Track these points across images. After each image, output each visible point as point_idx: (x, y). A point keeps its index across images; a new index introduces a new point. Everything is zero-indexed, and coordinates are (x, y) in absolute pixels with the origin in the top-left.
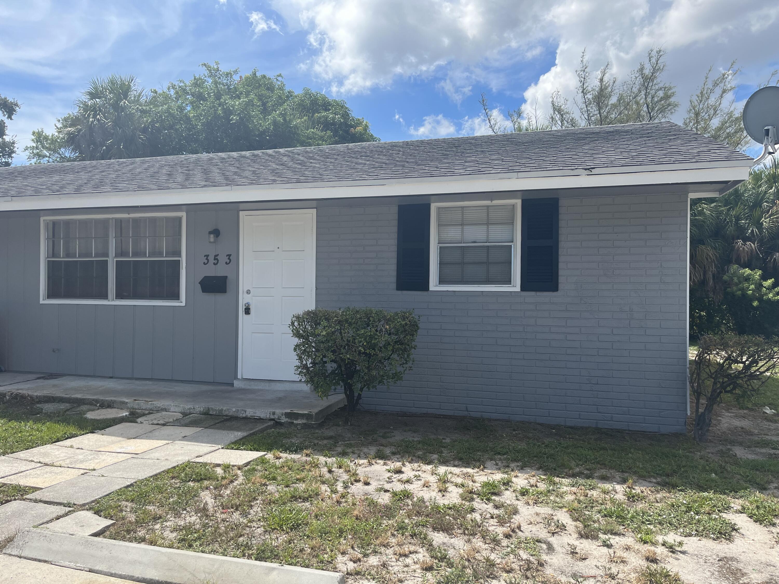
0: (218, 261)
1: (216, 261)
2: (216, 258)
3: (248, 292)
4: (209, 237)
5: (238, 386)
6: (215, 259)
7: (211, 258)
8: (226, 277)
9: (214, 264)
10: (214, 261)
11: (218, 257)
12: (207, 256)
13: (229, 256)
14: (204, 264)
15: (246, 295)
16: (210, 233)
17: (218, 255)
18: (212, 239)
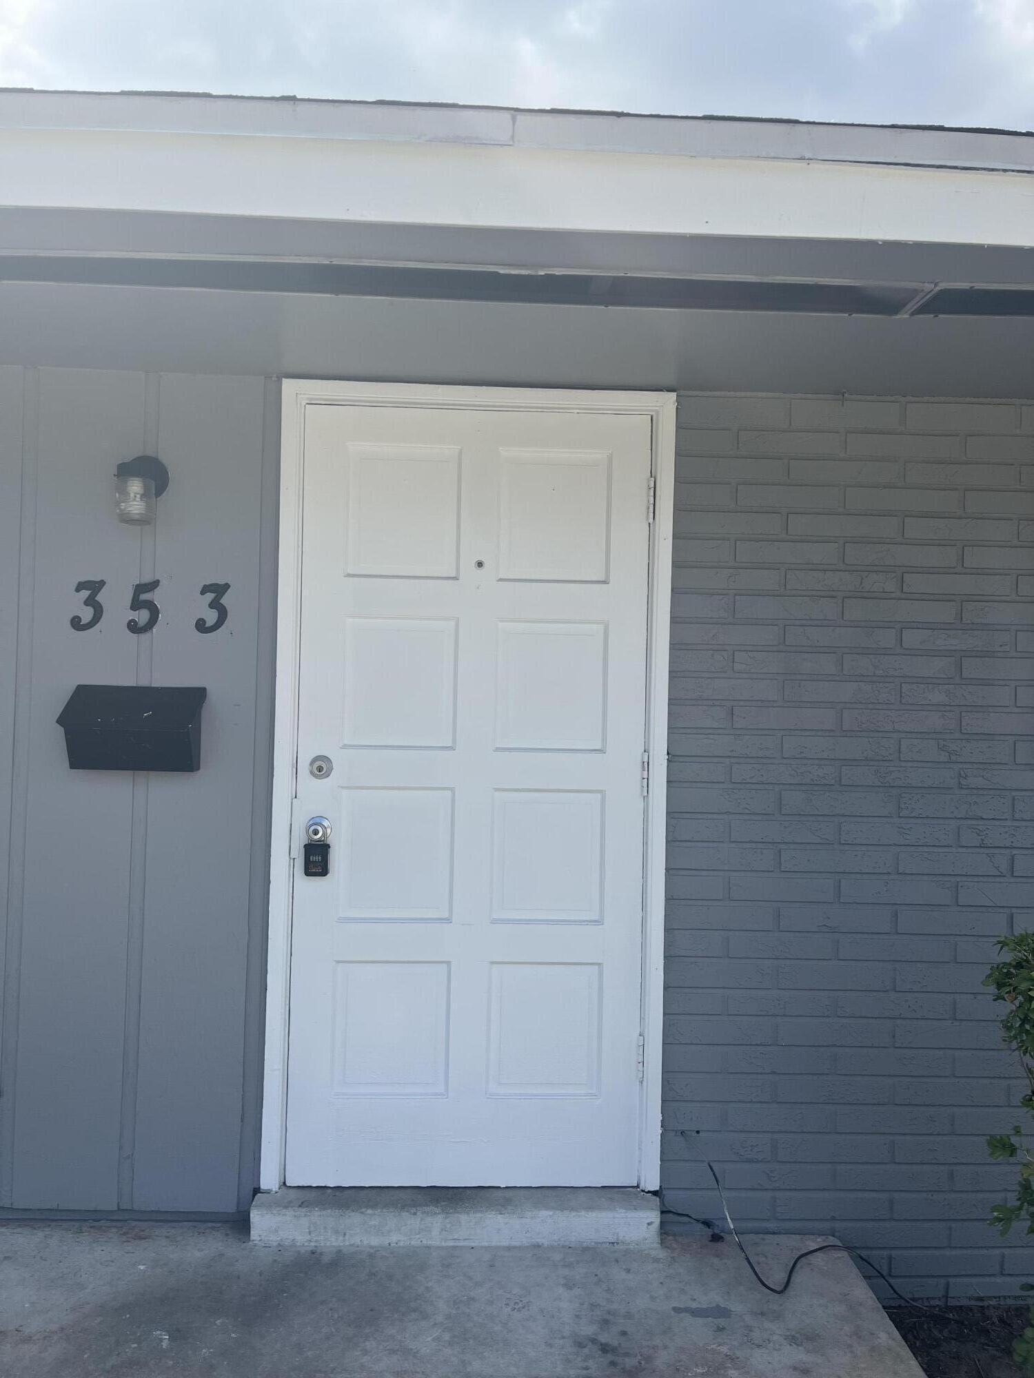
0: (154, 612)
1: (143, 616)
2: (144, 597)
3: (321, 767)
4: (124, 492)
5: (274, 1239)
6: (136, 605)
7: (116, 602)
8: (198, 696)
9: (133, 627)
10: (134, 615)
11: (157, 597)
12: (93, 588)
13: (218, 590)
14: (76, 623)
15: (309, 783)
16: (125, 471)
17: (154, 585)
18: (136, 507)
